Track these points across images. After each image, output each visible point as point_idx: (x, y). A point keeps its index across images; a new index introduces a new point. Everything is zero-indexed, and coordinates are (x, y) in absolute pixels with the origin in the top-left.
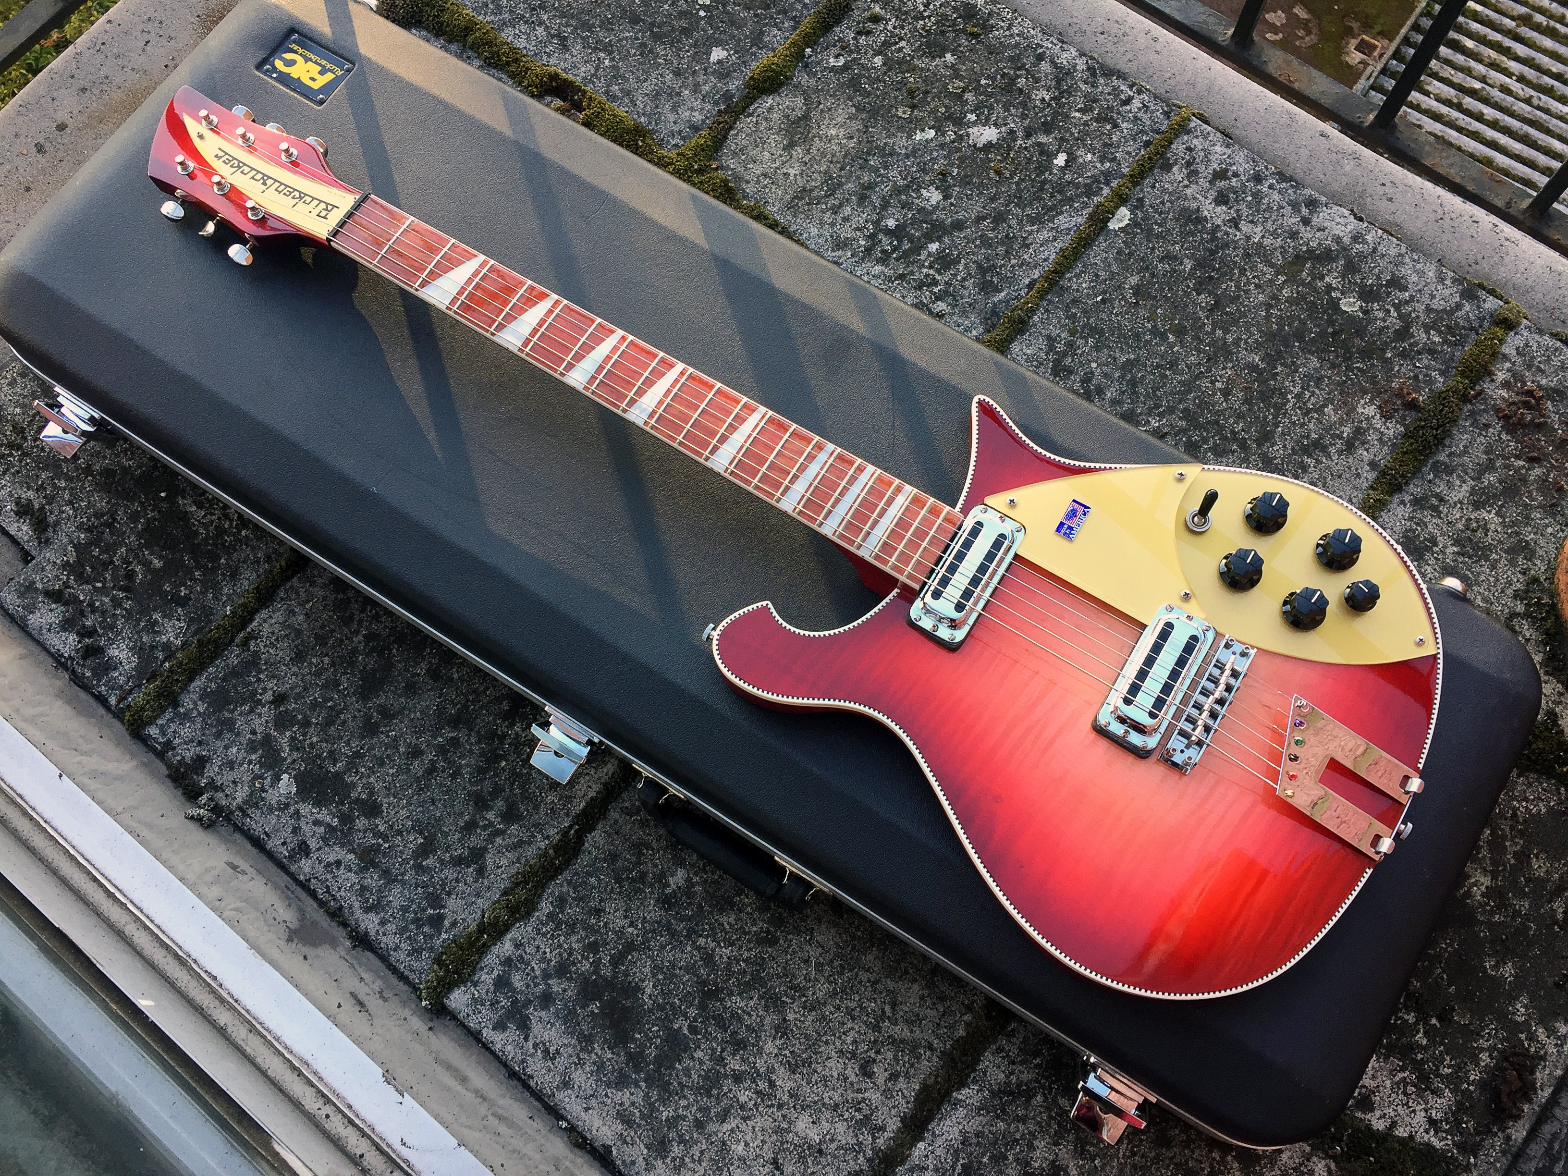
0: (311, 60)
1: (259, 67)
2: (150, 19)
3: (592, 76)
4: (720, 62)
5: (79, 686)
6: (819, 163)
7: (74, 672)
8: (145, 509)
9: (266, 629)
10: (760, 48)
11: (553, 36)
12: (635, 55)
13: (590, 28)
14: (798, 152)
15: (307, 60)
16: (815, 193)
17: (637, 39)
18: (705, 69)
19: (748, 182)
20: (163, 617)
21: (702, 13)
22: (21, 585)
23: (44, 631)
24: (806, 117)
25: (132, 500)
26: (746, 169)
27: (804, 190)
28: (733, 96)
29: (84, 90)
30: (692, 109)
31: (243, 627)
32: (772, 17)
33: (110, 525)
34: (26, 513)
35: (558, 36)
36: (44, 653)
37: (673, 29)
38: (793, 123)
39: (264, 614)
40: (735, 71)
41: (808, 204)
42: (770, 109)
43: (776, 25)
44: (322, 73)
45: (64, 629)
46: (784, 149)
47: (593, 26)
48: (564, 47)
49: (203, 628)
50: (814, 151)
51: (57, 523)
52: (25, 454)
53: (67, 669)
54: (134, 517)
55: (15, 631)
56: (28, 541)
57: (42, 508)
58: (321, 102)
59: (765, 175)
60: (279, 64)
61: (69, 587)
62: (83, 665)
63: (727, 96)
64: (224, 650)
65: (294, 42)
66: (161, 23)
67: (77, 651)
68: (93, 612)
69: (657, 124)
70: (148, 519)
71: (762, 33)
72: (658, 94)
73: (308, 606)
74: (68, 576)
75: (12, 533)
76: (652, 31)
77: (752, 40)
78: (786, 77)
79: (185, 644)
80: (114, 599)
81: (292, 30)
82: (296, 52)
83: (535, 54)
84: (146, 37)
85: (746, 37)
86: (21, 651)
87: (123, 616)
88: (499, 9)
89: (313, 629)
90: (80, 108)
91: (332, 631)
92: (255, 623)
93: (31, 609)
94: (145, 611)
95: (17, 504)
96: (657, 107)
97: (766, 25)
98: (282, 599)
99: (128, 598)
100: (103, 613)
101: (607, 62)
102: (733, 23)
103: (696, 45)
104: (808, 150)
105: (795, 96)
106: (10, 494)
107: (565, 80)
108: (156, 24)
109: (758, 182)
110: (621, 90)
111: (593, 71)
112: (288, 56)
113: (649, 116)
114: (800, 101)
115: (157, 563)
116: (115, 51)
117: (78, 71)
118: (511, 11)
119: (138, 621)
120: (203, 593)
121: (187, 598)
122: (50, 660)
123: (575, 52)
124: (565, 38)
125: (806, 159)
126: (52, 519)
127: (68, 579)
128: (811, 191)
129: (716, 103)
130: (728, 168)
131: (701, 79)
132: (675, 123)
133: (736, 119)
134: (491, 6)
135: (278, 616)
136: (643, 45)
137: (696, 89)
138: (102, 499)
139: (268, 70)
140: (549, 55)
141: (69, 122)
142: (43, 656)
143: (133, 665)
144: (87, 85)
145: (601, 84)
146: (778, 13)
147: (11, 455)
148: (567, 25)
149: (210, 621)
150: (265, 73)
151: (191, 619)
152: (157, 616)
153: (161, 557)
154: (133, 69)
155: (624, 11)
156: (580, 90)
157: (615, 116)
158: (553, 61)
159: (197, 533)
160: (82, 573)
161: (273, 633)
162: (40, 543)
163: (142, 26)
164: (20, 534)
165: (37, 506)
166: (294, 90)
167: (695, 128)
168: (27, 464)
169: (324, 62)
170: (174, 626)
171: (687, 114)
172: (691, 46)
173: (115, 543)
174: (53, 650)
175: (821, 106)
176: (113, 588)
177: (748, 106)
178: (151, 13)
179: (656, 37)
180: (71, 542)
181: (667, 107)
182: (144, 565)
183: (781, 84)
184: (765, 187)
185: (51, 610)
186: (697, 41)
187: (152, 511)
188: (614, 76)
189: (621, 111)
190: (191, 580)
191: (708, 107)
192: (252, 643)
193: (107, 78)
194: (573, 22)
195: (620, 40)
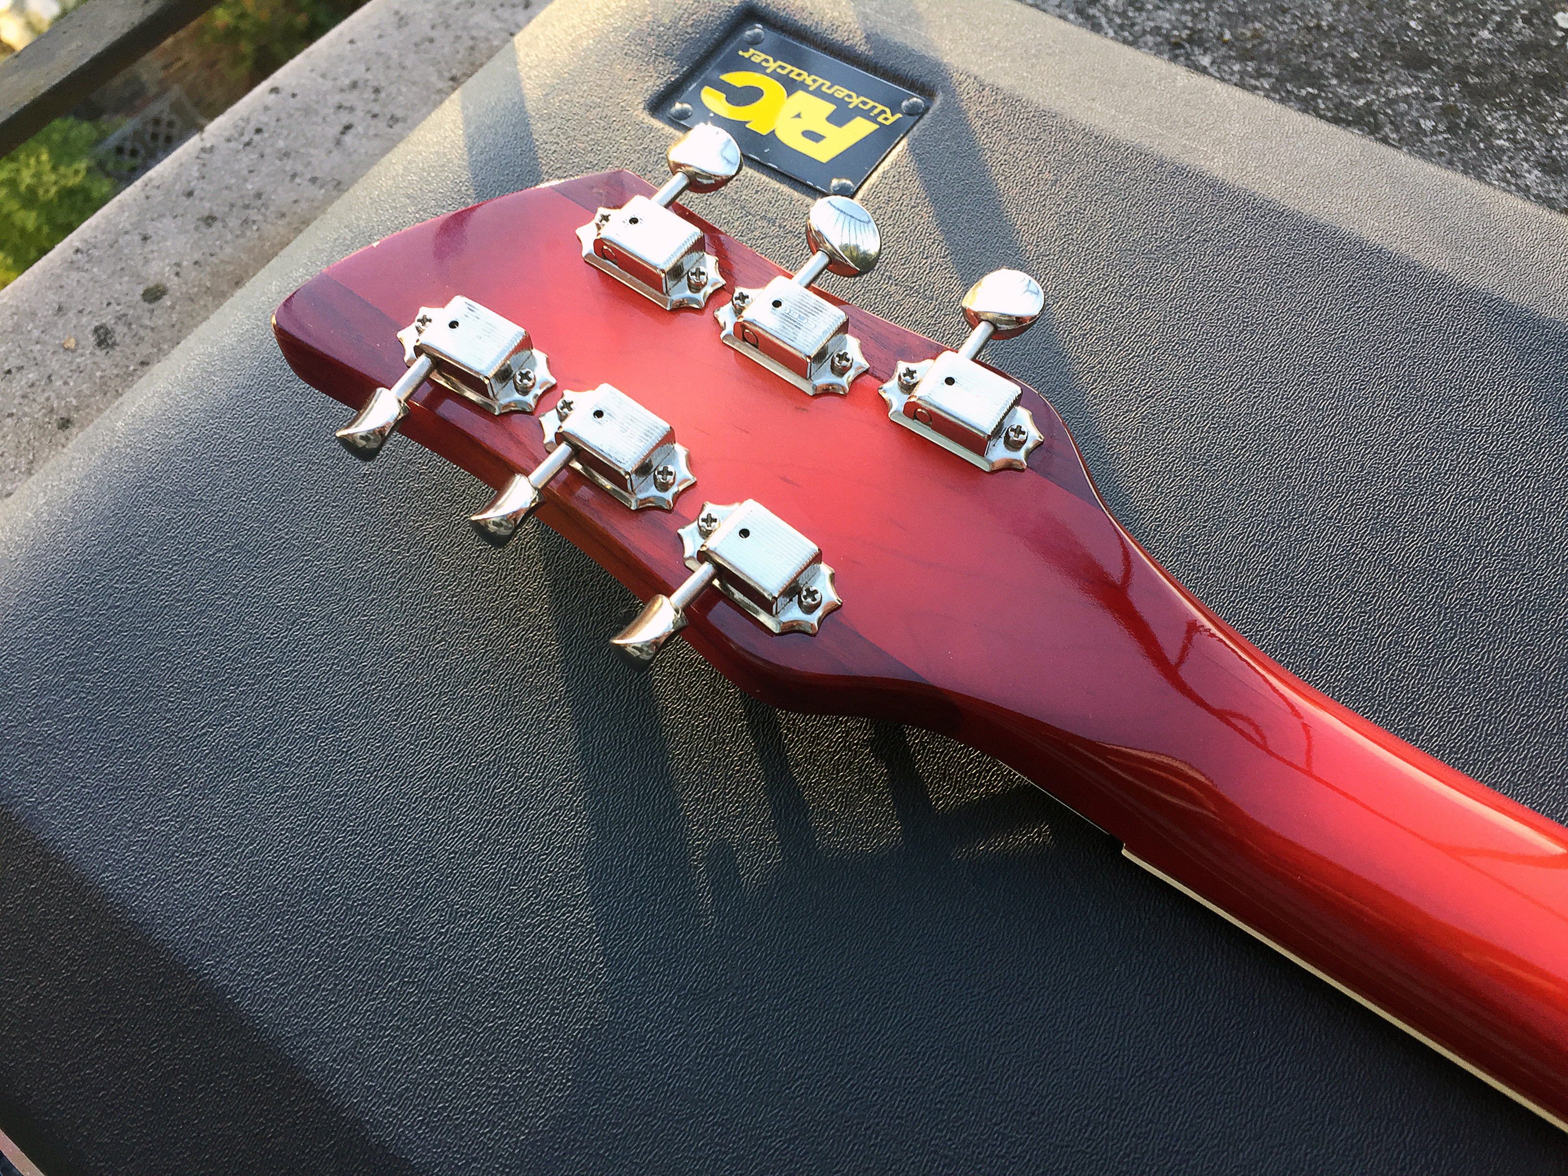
0: (804, 87)
1: (657, 106)
2: (354, 85)
15: (794, 87)
29: (210, 220)
60: (714, 99)
66: (377, 91)
81: (748, 17)
82: (758, 68)
84: (345, 118)
90: (197, 256)
108: (369, 95)
112: (737, 79)
116: (281, 144)
117: (202, 184)
139: (682, 114)
141: (173, 283)
144: (218, 211)
154: (314, 180)
163: (337, 98)
169: (841, 92)
178: (359, 72)
179: (1479, 95)
193: (259, 195)
194: (1273, 69)
195: (1390, 103)
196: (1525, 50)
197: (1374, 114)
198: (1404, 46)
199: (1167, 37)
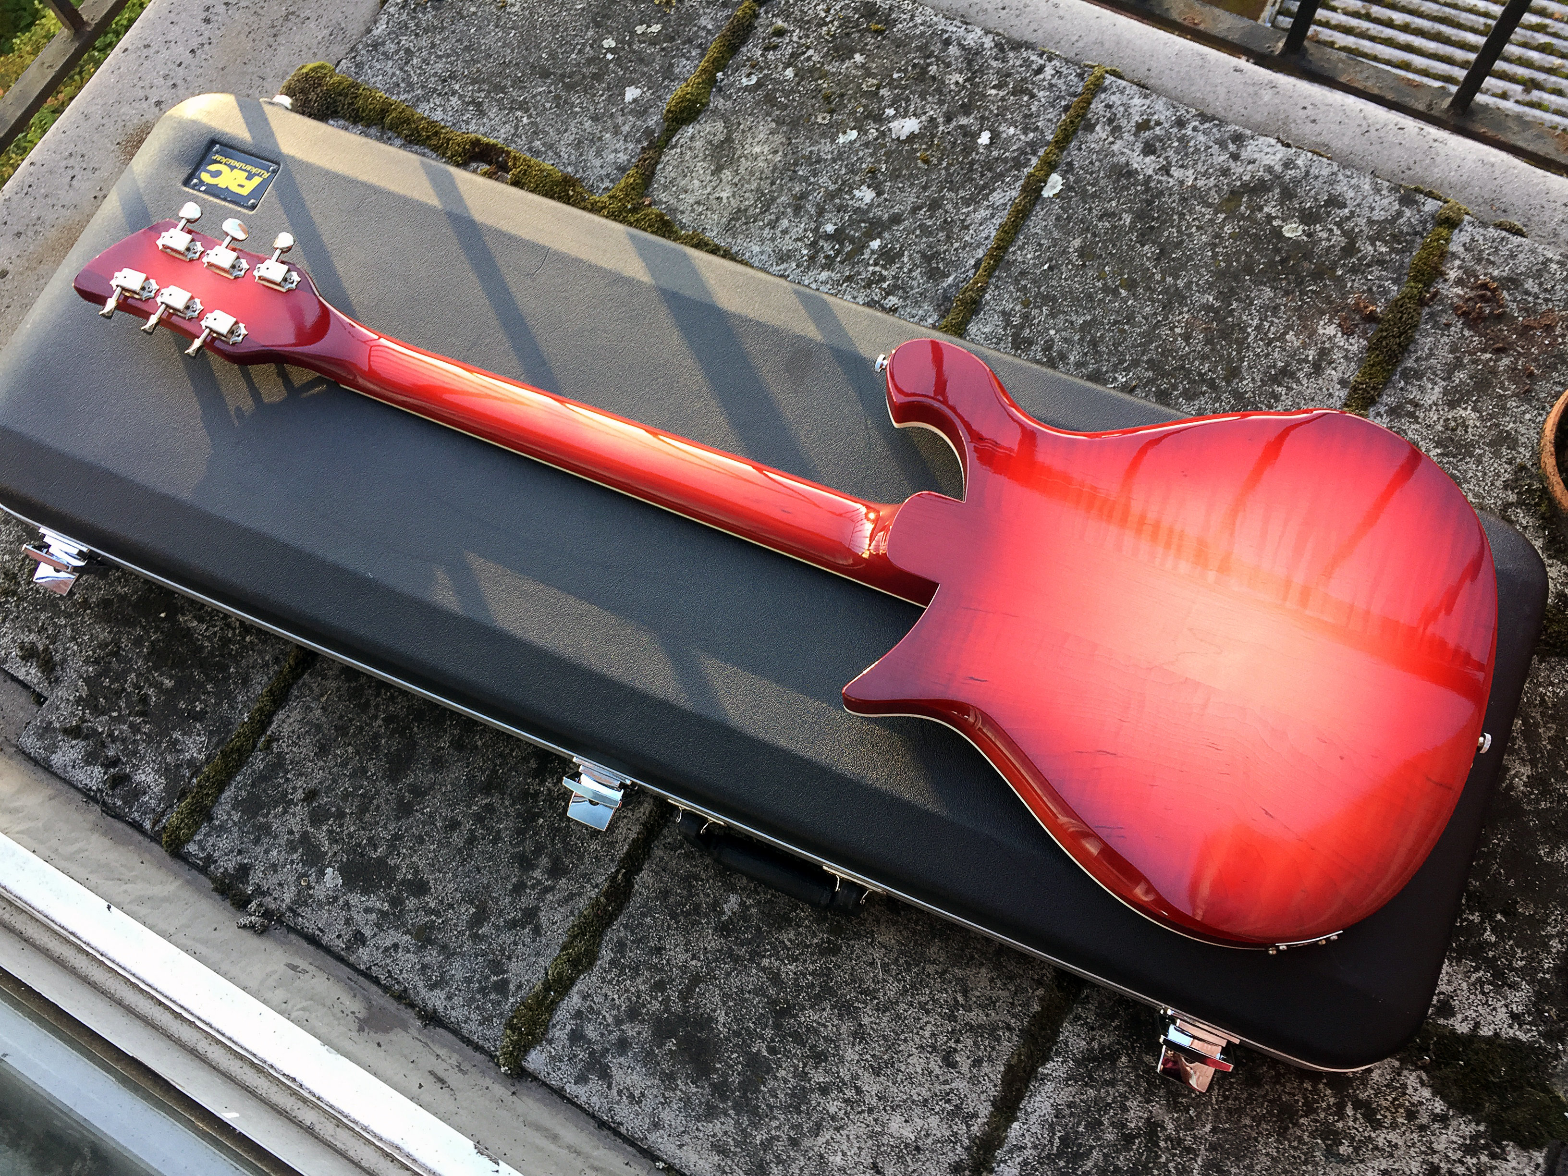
0: (235, 167)
1: (186, 182)
2: (71, 155)
3: (513, 135)
4: (635, 101)
5: (112, 817)
6: (749, 182)
7: (104, 804)
8: (147, 632)
9: (286, 730)
10: (673, 81)
11: (468, 104)
12: (551, 108)
13: (503, 90)
14: (727, 174)
15: (232, 168)
16: (750, 212)
17: (550, 92)
18: (622, 110)
19: (682, 212)
20: (183, 735)
21: (610, 56)
22: (39, 728)
23: (69, 769)
24: (729, 139)
25: (133, 625)
26: (679, 200)
27: (739, 210)
28: (653, 132)
29: (19, 234)
30: (616, 151)
31: (264, 731)
32: (678, 49)
33: (116, 654)
34: (31, 656)
35: (473, 102)
36: (72, 790)
37: (584, 77)
38: (717, 147)
39: (281, 715)
40: (651, 107)
41: (746, 223)
42: (692, 138)
43: (683, 55)
44: (250, 177)
45: (88, 763)
46: (712, 175)
47: (505, 87)
48: (481, 113)
49: (224, 739)
50: (742, 170)
51: (64, 661)
52: (21, 599)
53: (97, 802)
54: (138, 642)
55: (41, 774)
56: (38, 683)
57: (46, 649)
58: (253, 207)
59: (698, 203)
60: (205, 177)
61: (86, 721)
62: (113, 795)
63: (648, 132)
64: (248, 757)
65: (217, 152)
66: (83, 156)
67: (104, 783)
68: (113, 742)
69: (584, 172)
70: (152, 642)
71: (671, 65)
72: (579, 143)
73: (323, 699)
74: (83, 710)
75: (21, 678)
76: (564, 83)
77: (663, 73)
78: (703, 105)
79: (208, 757)
80: (132, 726)
81: (213, 142)
82: (220, 162)
83: (454, 124)
84: (71, 173)
85: (657, 72)
86: (51, 792)
87: (144, 741)
88: (410, 86)
89: (332, 721)
90: (18, 253)
91: (351, 720)
92: (274, 725)
93: (53, 748)
94: (165, 732)
95: (21, 649)
96: (581, 155)
97: (673, 57)
98: (297, 697)
99: (145, 723)
100: (124, 741)
101: (525, 120)
102: (641, 60)
103: (609, 88)
104: (737, 171)
105: (715, 121)
106: (14, 641)
107: (487, 144)
108: (79, 159)
109: (693, 211)
110: (544, 145)
111: (513, 131)
112: (213, 168)
113: (575, 165)
114: (720, 125)
115: (168, 683)
116: (43, 191)
117: (10, 217)
118: (423, 87)
119: (159, 743)
120: (219, 704)
121: (203, 712)
122: (79, 797)
123: (492, 116)
124: (480, 104)
125: (736, 180)
126: (58, 658)
127: (84, 713)
128: (746, 210)
129: (639, 141)
130: (661, 202)
131: (620, 120)
132: (602, 167)
133: (661, 153)
134: (402, 85)
135: (296, 715)
136: (557, 97)
137: (616, 131)
138: (104, 630)
139: (195, 185)
140: (467, 123)
141: (10, 268)
142: (72, 792)
143: (162, 786)
144: (21, 230)
145: (522, 142)
146: (684, 43)
147: (7, 602)
148: (480, 90)
149: (230, 731)
150: (194, 187)
151: (211, 732)
152: (177, 735)
153: (171, 677)
154: (63, 206)
155: (533, 67)
156: (503, 152)
157: (542, 171)
158: (472, 127)
159: (202, 647)
160: (96, 706)
161: (293, 732)
162: (50, 683)
163: (64, 163)
164: (29, 678)
165: (41, 648)
166: (225, 199)
167: (622, 169)
168: (25, 608)
169: (249, 168)
170: (195, 742)
171: (612, 156)
172: (604, 90)
173: (123, 670)
174: (80, 786)
175: (742, 127)
176: (129, 715)
177: (670, 139)
178: (71, 148)
179: (569, 87)
180: (81, 677)
181: (592, 152)
182: (155, 687)
183: (699, 112)
184: (700, 214)
185: (72, 747)
186: (609, 84)
187: (155, 633)
188: (535, 133)
189: (547, 165)
190: (204, 693)
191: (631, 146)
192: (275, 745)
193: (39, 219)
194: (485, 87)
195: (534, 96)
196: (590, 61)
197: (527, 103)
198: (541, 67)
199: (440, 77)
